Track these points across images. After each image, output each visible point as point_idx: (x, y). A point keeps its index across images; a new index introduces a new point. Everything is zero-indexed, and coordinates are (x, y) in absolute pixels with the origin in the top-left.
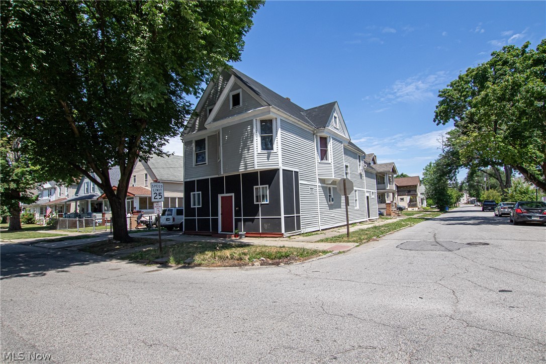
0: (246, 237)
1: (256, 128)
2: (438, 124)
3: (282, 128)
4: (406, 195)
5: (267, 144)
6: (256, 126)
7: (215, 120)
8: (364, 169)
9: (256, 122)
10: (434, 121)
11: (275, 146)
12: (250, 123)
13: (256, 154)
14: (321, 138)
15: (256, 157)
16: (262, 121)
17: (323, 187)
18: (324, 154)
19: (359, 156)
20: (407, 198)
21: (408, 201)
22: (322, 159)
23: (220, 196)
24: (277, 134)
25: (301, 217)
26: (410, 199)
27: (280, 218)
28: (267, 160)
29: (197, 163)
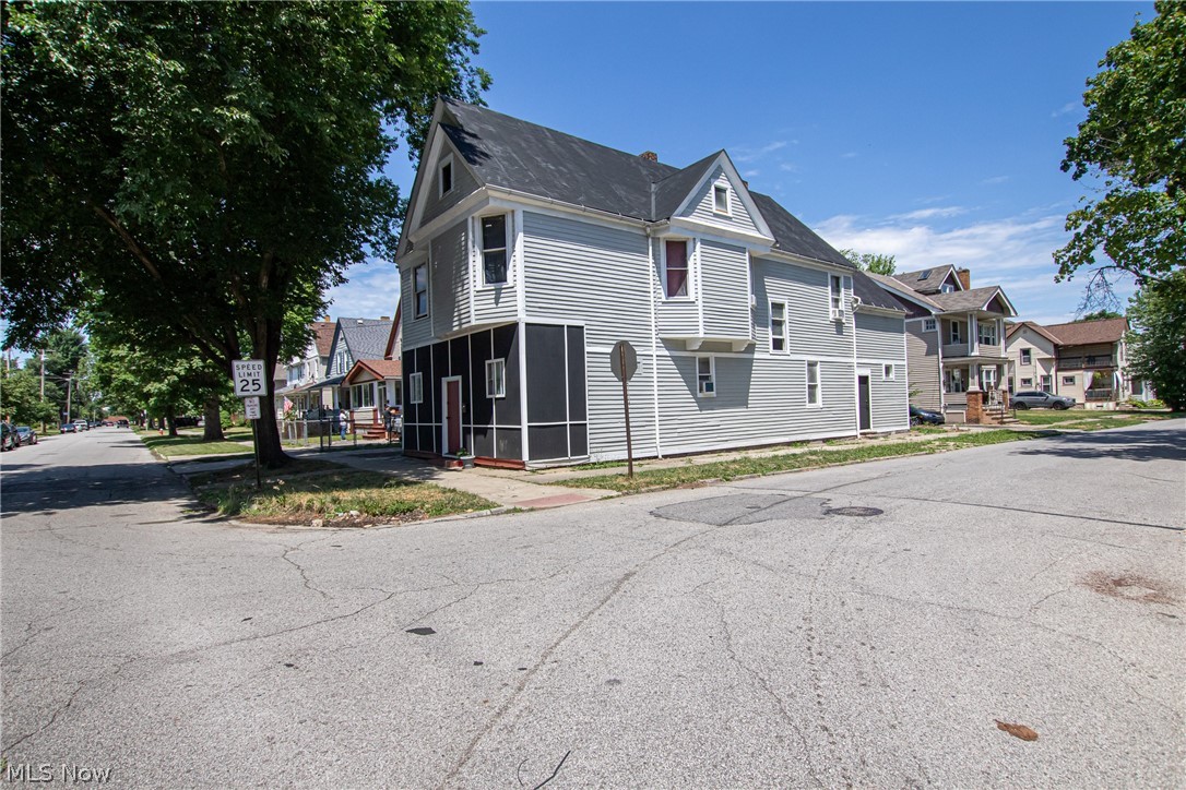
0: (476, 465)
1: (474, 237)
2: (1076, 177)
3: (525, 232)
4: (1081, 369)
5: (496, 268)
6: (473, 232)
7: (424, 223)
8: (853, 308)
9: (473, 223)
10: (1065, 167)
11: (510, 274)
12: (463, 226)
13: (472, 294)
14: (669, 244)
15: (472, 299)
16: (485, 221)
17: (674, 359)
18: (676, 282)
19: (837, 279)
20: (1084, 378)
21: (1087, 384)
22: (670, 293)
23: (445, 381)
24: (514, 246)
25: (588, 426)
26: (1094, 378)
27: (520, 429)
28: (494, 306)
29: (418, 313)
